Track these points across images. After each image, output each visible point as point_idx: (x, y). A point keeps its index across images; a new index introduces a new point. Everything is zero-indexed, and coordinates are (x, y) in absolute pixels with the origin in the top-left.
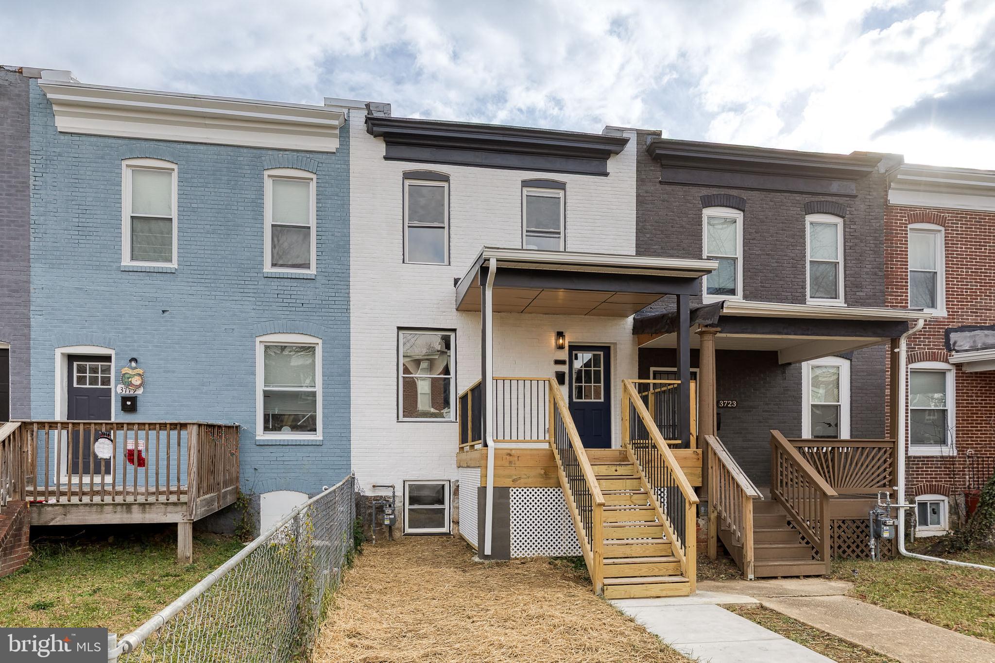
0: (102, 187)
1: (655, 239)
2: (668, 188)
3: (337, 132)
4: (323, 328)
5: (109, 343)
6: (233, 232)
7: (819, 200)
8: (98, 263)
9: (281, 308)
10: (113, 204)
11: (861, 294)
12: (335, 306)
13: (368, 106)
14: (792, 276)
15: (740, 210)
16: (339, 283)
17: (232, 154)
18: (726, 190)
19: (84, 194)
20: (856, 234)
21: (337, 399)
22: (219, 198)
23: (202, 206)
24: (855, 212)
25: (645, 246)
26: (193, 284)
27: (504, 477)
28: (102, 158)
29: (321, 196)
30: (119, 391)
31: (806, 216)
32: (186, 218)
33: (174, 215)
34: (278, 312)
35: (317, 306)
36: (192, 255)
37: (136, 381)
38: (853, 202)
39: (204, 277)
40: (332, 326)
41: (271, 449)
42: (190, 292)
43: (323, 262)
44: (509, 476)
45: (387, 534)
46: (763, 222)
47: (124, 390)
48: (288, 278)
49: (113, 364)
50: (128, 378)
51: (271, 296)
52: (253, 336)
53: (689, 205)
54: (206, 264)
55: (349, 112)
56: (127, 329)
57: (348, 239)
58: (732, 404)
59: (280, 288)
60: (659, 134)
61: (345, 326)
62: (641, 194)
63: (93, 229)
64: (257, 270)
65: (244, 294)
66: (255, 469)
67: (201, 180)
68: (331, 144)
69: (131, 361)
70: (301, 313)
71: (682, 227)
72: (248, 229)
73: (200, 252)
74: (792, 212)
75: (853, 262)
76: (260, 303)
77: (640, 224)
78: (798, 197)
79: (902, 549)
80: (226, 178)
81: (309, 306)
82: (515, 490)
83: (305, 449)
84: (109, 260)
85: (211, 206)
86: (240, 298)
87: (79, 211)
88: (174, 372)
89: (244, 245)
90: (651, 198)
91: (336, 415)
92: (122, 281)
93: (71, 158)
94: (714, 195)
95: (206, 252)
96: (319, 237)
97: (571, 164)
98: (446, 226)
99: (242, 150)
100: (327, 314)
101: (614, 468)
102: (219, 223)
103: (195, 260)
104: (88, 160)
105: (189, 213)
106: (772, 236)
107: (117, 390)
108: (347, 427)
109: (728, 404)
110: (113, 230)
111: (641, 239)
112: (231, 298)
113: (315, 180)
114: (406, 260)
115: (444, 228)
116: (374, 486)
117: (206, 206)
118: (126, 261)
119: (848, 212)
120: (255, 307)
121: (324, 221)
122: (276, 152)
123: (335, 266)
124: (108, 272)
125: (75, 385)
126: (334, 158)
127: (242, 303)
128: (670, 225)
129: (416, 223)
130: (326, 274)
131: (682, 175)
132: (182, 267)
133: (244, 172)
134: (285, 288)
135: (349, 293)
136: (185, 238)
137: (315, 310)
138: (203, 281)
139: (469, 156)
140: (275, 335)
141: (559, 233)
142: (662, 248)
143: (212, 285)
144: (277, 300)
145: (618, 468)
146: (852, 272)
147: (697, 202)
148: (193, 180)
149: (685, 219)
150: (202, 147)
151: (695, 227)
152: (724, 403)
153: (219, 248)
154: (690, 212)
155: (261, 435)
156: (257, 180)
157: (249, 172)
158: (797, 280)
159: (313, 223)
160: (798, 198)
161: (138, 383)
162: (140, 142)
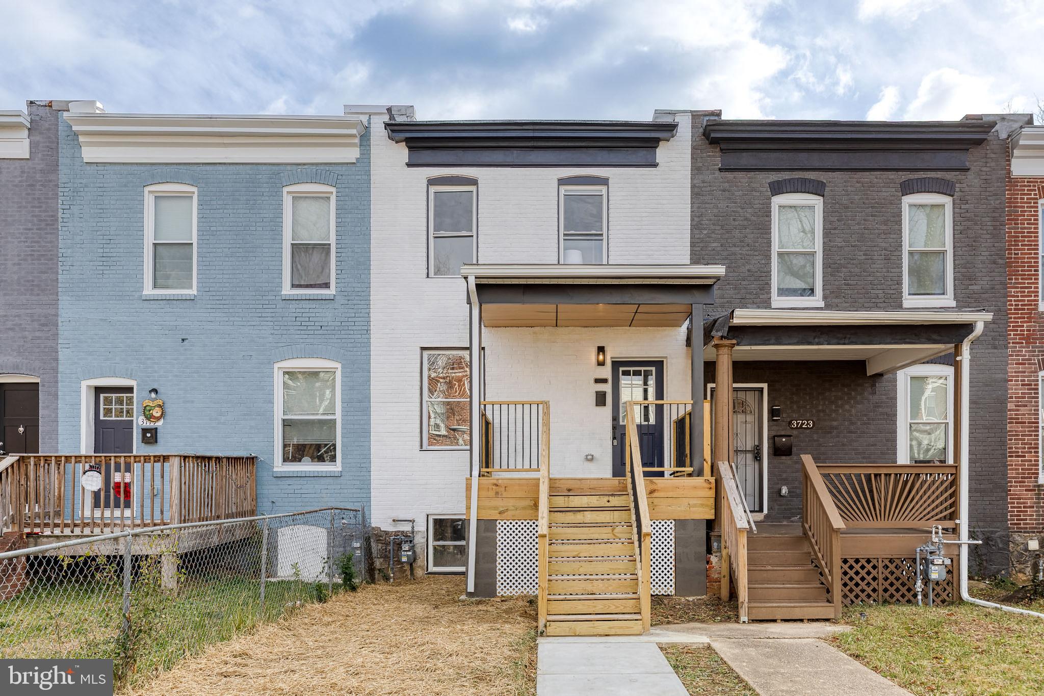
0: (125, 215)
1: (713, 235)
2: (729, 175)
3: (357, 141)
4: (342, 351)
5: (131, 374)
6: (251, 254)
7: (920, 177)
8: (121, 293)
9: (299, 332)
10: (135, 232)
11: (975, 287)
12: (354, 328)
13: (389, 110)
14: (884, 270)
15: (819, 195)
16: (359, 302)
17: (250, 172)
18: (801, 173)
19: (108, 224)
20: (968, 215)
21: (356, 426)
22: (238, 220)
23: (221, 228)
24: (967, 189)
25: (701, 245)
26: (212, 310)
27: (490, 508)
28: (126, 186)
29: (341, 210)
30: (140, 423)
31: (903, 197)
32: (205, 242)
33: (195, 241)
34: (297, 336)
35: (336, 328)
36: (211, 280)
37: (157, 413)
38: (963, 177)
39: (223, 302)
40: (351, 349)
41: (289, 481)
42: (209, 319)
43: (343, 281)
44: (495, 508)
45: (408, 573)
46: (848, 208)
47: (145, 422)
48: (306, 299)
49: (135, 395)
50: (150, 411)
51: (289, 319)
52: (271, 363)
53: (754, 193)
54: (224, 289)
55: (370, 119)
56: (148, 359)
57: (368, 255)
58: (808, 424)
59: (298, 310)
60: (718, 114)
61: (365, 349)
62: (697, 185)
63: (117, 259)
64: (275, 293)
65: (262, 319)
66: (273, 502)
67: (219, 202)
68: (351, 154)
69: (150, 392)
70: (320, 336)
71: (746, 219)
72: (267, 250)
73: (218, 276)
74: (885, 194)
75: (964, 249)
76: (278, 328)
77: (695, 218)
78: (892, 175)
79: (965, 595)
80: (245, 198)
81: (328, 328)
82: (502, 523)
83: (323, 481)
84: (132, 289)
85: (229, 229)
86: (258, 323)
87: (104, 242)
88: (192, 402)
89: (262, 267)
90: (709, 189)
91: (356, 444)
92: (143, 310)
93: (96, 189)
94: (785, 180)
95: (225, 276)
96: (339, 255)
97: (614, 156)
98: (475, 234)
99: (260, 167)
100: (346, 336)
101: (606, 498)
102: (238, 246)
103: (214, 285)
104: (112, 189)
105: (208, 237)
106: (858, 224)
107: (140, 422)
108: (367, 457)
109: (803, 424)
110: (135, 258)
111: (697, 236)
112: (249, 323)
113: (335, 193)
114: (432, 274)
115: (472, 236)
116: (394, 521)
117: (225, 228)
118: (148, 290)
119: (957, 189)
120: (273, 332)
121: (343, 237)
122: (295, 167)
123: (354, 285)
124: (131, 302)
125: (102, 418)
126: (354, 169)
127: (260, 328)
128: (732, 218)
129: (442, 233)
130: (346, 294)
131: (746, 159)
132: (201, 293)
133: (263, 190)
134: (303, 310)
135: (369, 313)
136: (205, 263)
137: (334, 332)
138: (221, 306)
139: (498, 156)
140: (294, 360)
141: (602, 235)
142: (722, 246)
143: (231, 310)
144: (295, 323)
145: (611, 498)
146: (962, 262)
147: (765, 189)
148: (212, 203)
149: (750, 210)
150: (220, 168)
151: (761, 219)
152: (798, 424)
153: (238, 272)
154: (757, 202)
155: (280, 467)
156: (276, 198)
157: (267, 190)
158: (891, 275)
159: (332, 240)
160: (892, 177)
161: (158, 415)
162: (161, 167)
